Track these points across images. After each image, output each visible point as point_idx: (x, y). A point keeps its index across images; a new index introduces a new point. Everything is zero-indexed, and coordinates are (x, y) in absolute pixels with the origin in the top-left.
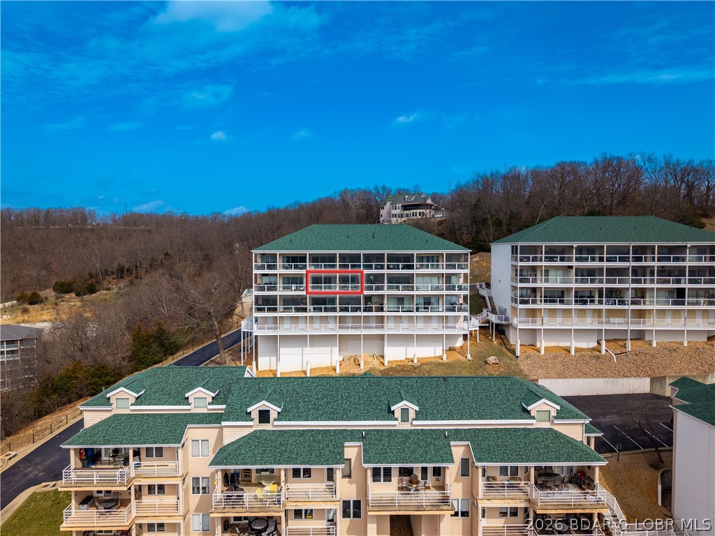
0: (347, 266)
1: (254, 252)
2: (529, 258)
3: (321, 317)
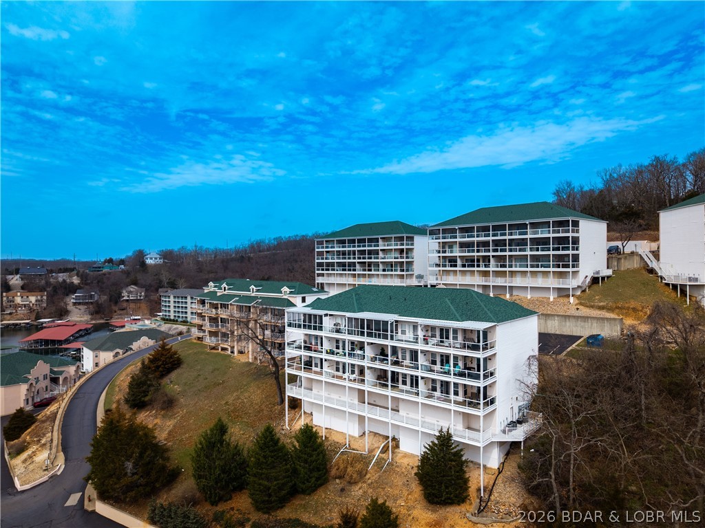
3: (340, 274)
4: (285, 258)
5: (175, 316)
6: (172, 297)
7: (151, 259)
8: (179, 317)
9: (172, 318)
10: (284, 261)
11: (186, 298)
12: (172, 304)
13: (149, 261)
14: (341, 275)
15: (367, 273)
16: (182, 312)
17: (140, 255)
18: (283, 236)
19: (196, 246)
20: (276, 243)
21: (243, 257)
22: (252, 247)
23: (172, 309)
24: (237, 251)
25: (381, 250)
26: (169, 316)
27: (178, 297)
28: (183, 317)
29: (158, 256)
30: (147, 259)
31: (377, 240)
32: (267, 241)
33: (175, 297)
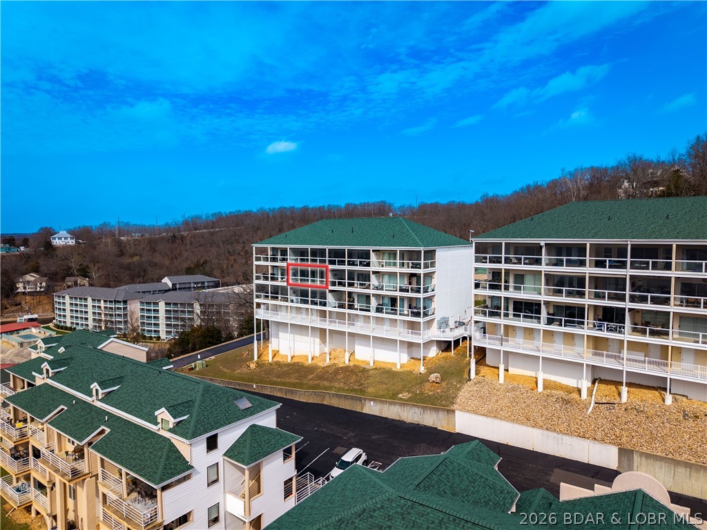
0: (316, 261)
1: (255, 246)
2: (486, 258)
3: (297, 308)
4: (224, 239)
5: (72, 323)
6: (67, 297)
7: (60, 238)
8: (77, 324)
9: (69, 325)
10: (223, 242)
11: (86, 299)
12: (68, 307)
13: (56, 242)
14: (299, 309)
15: (347, 311)
16: (82, 318)
17: (48, 233)
18: (223, 212)
19: (119, 222)
20: (215, 219)
21: (174, 236)
22: (186, 223)
23: (68, 314)
24: (167, 228)
25: (374, 273)
26: (64, 322)
27: (76, 298)
28: (82, 325)
29: (69, 236)
30: (55, 238)
31: (366, 255)
32: (204, 217)
33: (71, 298)
